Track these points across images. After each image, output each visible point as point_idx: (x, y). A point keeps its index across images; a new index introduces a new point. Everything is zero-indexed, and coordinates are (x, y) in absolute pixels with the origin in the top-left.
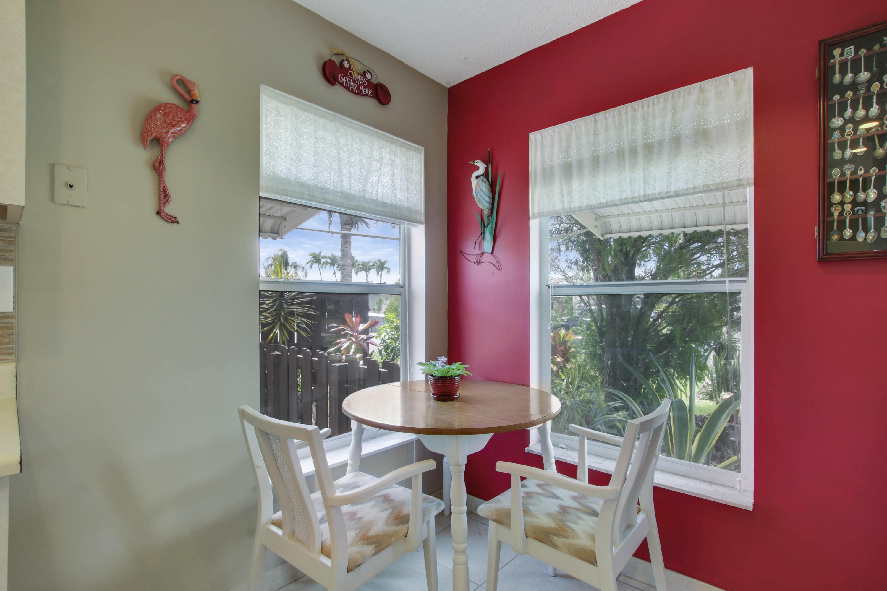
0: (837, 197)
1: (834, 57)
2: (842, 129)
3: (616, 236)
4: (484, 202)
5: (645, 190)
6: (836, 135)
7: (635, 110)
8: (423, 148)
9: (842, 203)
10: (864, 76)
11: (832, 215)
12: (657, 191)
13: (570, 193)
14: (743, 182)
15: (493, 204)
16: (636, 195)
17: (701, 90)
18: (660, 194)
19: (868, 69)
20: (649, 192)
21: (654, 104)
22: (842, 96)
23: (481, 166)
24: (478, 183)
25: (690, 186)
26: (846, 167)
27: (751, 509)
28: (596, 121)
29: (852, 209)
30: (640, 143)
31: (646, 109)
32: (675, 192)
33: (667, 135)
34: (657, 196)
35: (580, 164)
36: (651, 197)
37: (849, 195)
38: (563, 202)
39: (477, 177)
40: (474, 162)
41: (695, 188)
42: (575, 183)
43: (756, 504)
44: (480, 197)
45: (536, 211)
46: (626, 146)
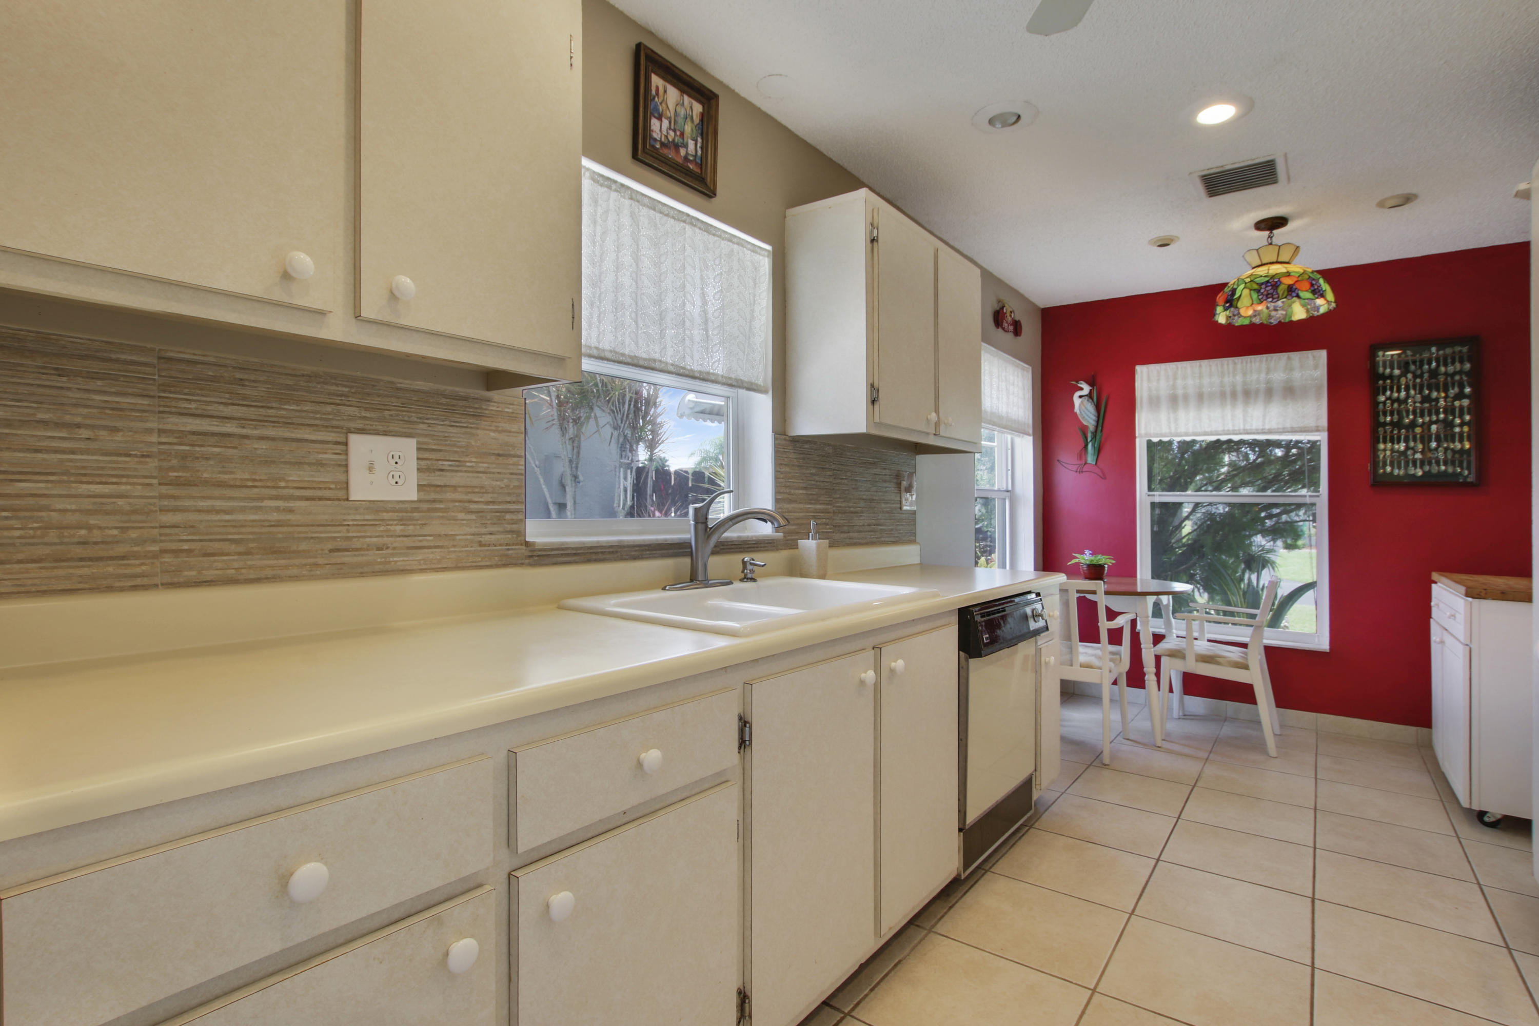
0: (1382, 446)
1: (1378, 356)
2: (1384, 403)
3: (1179, 439)
4: (1089, 419)
5: (1244, 425)
6: (1381, 406)
7: (1235, 364)
8: (1031, 368)
9: (1385, 450)
10: (1397, 372)
11: (1378, 457)
12: (1254, 427)
13: (1176, 420)
14: (1320, 428)
15: (1098, 422)
16: (1236, 428)
17: (1289, 358)
18: (1256, 430)
19: (1399, 368)
20: (1248, 427)
21: (1251, 362)
22: (1384, 382)
23: (1086, 389)
24: (1082, 402)
25: (1281, 426)
26: (1387, 428)
27: (1328, 651)
28: (1200, 366)
29: (1391, 454)
30: (1239, 388)
31: (1244, 364)
32: (1269, 429)
33: (1263, 386)
34: (1254, 431)
35: (1186, 398)
36: (1249, 431)
37: (1389, 445)
38: (1170, 428)
39: (1081, 397)
40: (1077, 382)
41: (1284, 428)
42: (1181, 414)
43: (1331, 649)
44: (1085, 415)
45: (1143, 432)
46: (1228, 389)
